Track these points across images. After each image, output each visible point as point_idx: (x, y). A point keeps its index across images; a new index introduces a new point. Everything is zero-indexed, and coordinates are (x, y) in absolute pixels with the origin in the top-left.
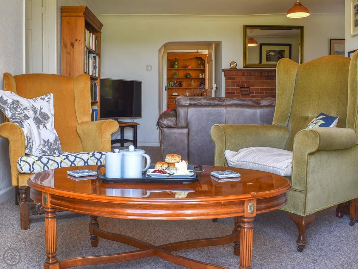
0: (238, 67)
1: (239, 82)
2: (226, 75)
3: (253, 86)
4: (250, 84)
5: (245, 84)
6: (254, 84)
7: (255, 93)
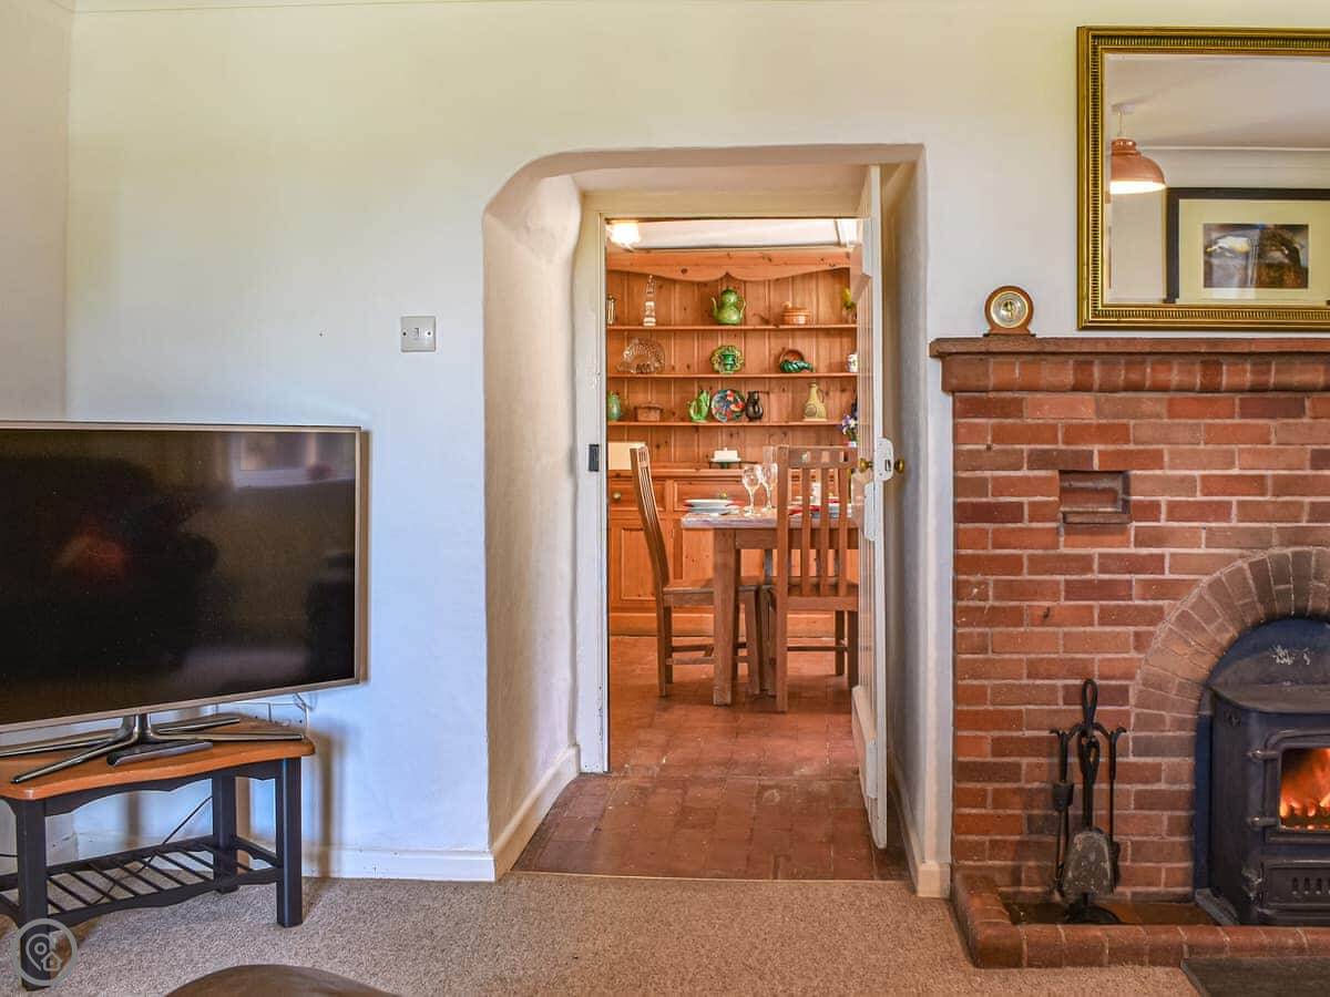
0: (1041, 329)
1: (1049, 432)
2: (954, 382)
3: (1155, 460)
4: (1131, 447)
5: (1096, 448)
6: (1161, 446)
7: (1164, 509)
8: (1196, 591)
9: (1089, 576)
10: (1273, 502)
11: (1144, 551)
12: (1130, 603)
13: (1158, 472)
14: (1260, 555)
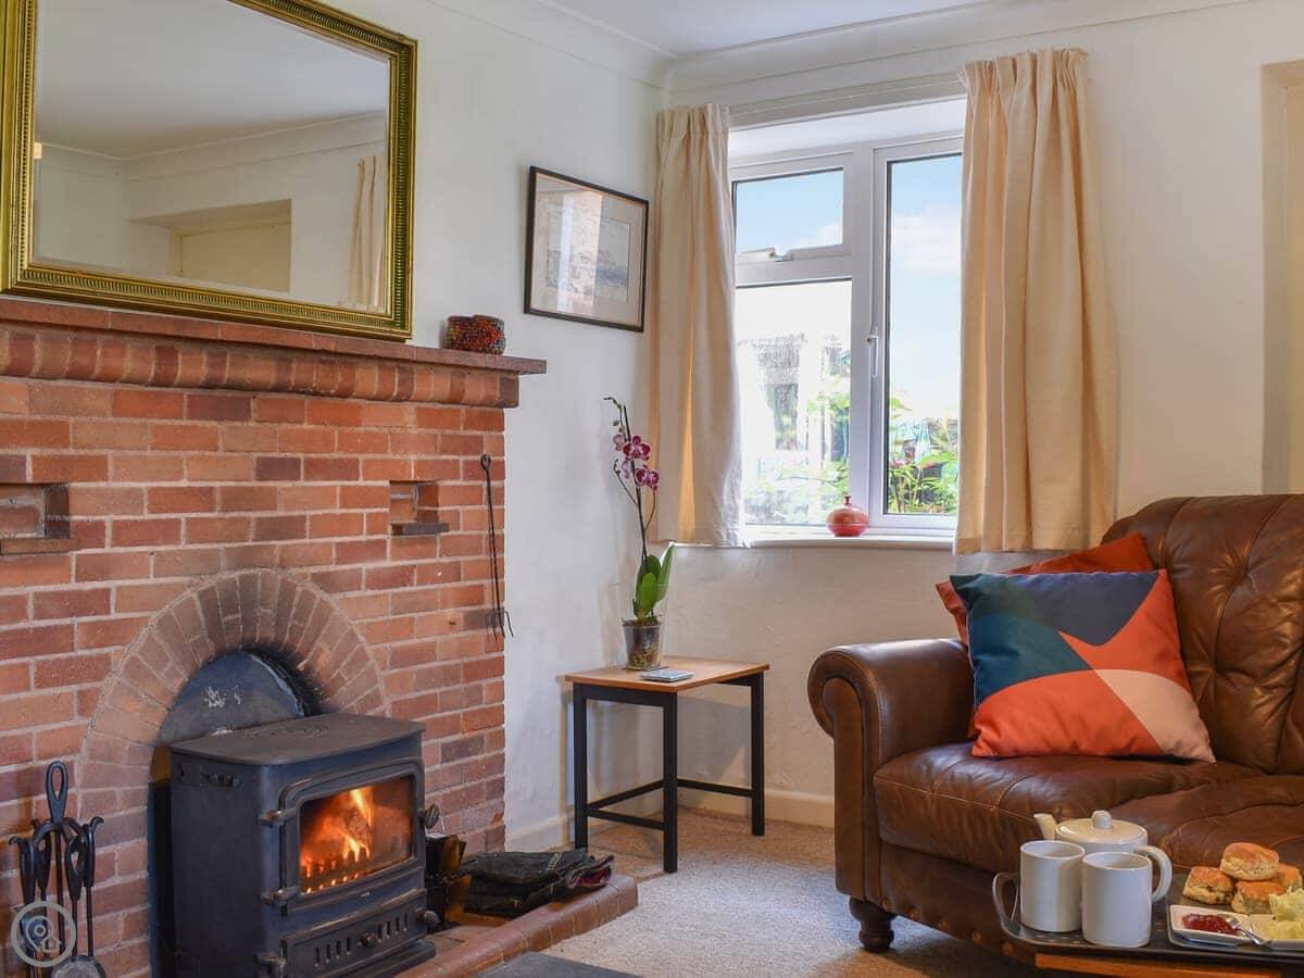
3: (96, 469)
4: (71, 451)
5: (29, 453)
6: (104, 452)
7: (109, 532)
8: (144, 631)
9: (22, 625)
10: (221, 519)
11: (88, 586)
12: (72, 654)
13: (102, 484)
14: (208, 582)
